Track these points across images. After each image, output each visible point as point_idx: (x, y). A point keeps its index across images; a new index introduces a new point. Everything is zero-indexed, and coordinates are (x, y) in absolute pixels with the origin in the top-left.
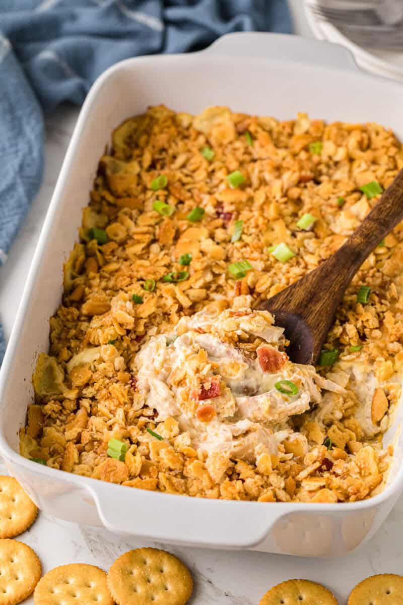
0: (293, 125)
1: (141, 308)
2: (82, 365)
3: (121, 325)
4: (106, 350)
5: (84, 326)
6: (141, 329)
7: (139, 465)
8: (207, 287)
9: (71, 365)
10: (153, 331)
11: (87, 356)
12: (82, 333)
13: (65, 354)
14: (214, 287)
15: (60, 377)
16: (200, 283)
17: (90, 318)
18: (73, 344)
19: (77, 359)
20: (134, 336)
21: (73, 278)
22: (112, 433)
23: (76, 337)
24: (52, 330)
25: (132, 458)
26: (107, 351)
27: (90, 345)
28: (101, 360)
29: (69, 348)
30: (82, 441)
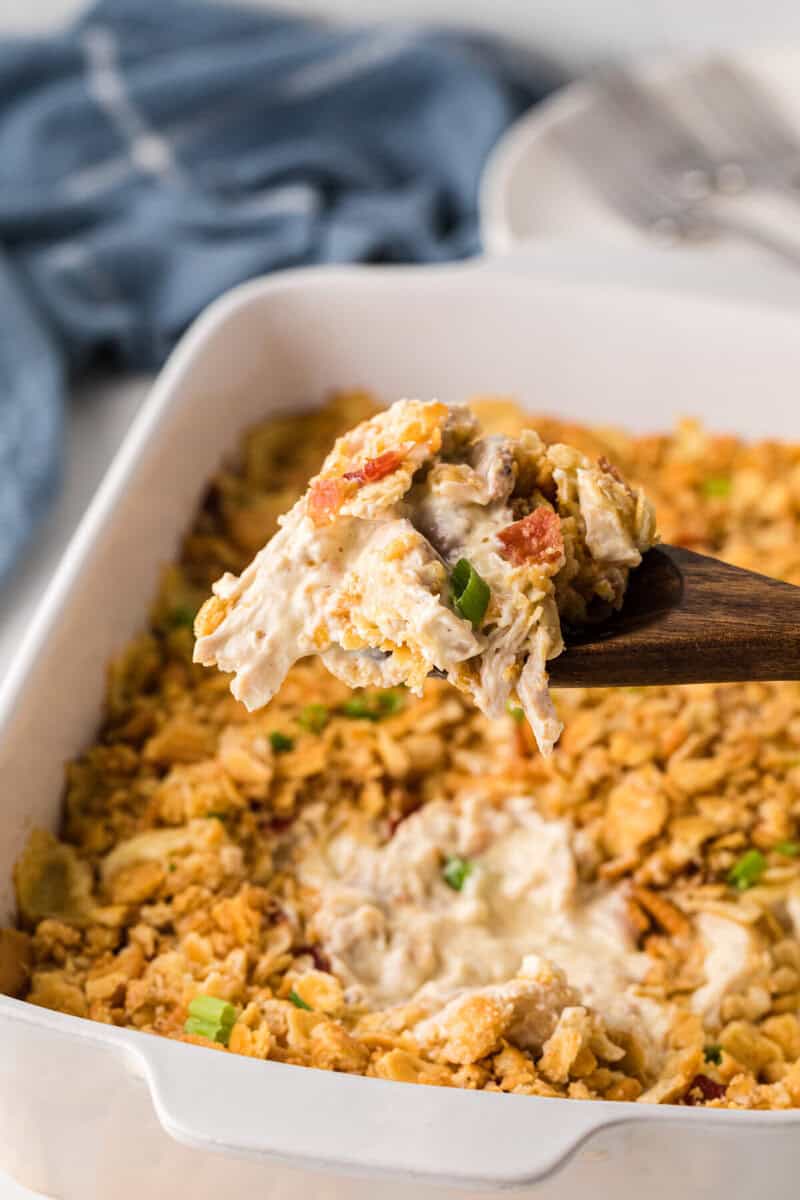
0: (665, 444)
1: (288, 759)
2: (138, 864)
3: (239, 785)
4: (201, 831)
5: (148, 786)
6: (286, 800)
7: (262, 1049)
8: (446, 732)
9: (111, 863)
10: (314, 812)
11: (151, 846)
12: (142, 799)
13: (98, 837)
14: (462, 734)
15: (82, 884)
16: (432, 721)
17: (162, 770)
18: (118, 818)
19: (126, 851)
20: (266, 816)
21: (127, 696)
22: (203, 987)
23: (126, 808)
24: (69, 786)
25: (248, 1034)
26: (203, 833)
27: (161, 824)
28: (187, 852)
29: (109, 829)
30: (127, 1003)
